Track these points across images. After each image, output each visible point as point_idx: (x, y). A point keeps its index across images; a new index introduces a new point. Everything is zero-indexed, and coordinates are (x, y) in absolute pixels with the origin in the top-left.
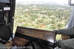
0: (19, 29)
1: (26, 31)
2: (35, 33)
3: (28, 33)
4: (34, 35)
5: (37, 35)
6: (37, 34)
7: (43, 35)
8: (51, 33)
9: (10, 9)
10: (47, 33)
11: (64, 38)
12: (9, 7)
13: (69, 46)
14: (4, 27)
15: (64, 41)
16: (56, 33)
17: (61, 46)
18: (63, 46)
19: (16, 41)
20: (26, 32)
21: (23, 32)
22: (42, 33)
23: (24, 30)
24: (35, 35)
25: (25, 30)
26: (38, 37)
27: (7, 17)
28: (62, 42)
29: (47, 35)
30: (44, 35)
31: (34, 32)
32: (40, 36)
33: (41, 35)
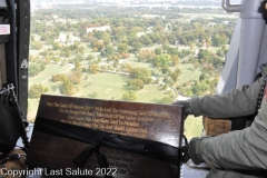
0: (49, 104)
1: (73, 109)
2: (107, 115)
3: (84, 116)
4: (105, 125)
5: (115, 123)
6: (115, 120)
7: (137, 122)
8: (165, 114)
9: (9, 32)
10: (151, 113)
11: (212, 126)
12: (4, 23)
13: (232, 158)
15: (211, 140)
16: (184, 110)
17: (204, 158)
18: (209, 159)
20: (76, 113)
21: (65, 116)
22: (136, 113)
23: (68, 109)
24: (109, 125)
25: (71, 106)
26: (122, 129)
28: (207, 146)
29: (151, 120)
30: (140, 123)
31: (103, 112)
32: (129, 127)
33: (131, 121)
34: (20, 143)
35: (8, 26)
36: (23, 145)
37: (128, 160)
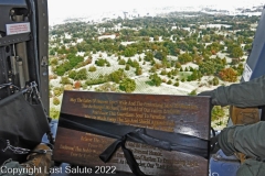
0: (72, 100)
1: (97, 104)
2: (132, 109)
3: (107, 111)
4: (130, 118)
5: (141, 116)
6: (140, 113)
7: (162, 115)
9: (29, 30)
12: (23, 21)
14: (16, 98)
18: (244, 148)
19: (66, 148)
20: (100, 107)
21: (88, 111)
22: (161, 106)
23: (92, 104)
24: (134, 118)
25: (94, 101)
26: (148, 122)
27: (20, 60)
29: (178, 112)
30: (166, 115)
31: (128, 106)
32: (155, 119)
33: (157, 114)
34: (45, 140)
35: (28, 24)
36: (48, 142)
37: (155, 154)
